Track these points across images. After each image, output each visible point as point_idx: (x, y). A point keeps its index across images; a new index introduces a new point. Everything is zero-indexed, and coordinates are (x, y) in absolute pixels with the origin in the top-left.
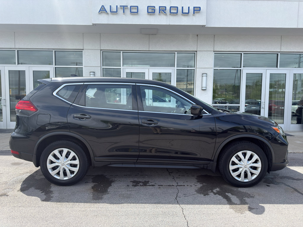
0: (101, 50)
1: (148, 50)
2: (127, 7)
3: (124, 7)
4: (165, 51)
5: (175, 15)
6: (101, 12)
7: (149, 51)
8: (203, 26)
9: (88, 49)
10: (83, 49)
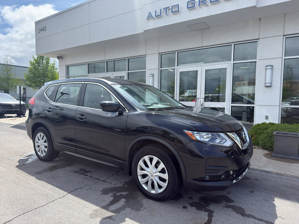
0: (159, 53)
1: (201, 46)
2: (169, 8)
3: (166, 9)
4: (220, 44)
5: (218, 3)
6: (150, 19)
7: (203, 47)
8: (254, 7)
9: (149, 54)
10: (146, 55)
